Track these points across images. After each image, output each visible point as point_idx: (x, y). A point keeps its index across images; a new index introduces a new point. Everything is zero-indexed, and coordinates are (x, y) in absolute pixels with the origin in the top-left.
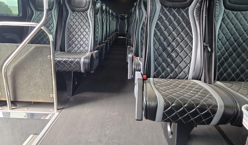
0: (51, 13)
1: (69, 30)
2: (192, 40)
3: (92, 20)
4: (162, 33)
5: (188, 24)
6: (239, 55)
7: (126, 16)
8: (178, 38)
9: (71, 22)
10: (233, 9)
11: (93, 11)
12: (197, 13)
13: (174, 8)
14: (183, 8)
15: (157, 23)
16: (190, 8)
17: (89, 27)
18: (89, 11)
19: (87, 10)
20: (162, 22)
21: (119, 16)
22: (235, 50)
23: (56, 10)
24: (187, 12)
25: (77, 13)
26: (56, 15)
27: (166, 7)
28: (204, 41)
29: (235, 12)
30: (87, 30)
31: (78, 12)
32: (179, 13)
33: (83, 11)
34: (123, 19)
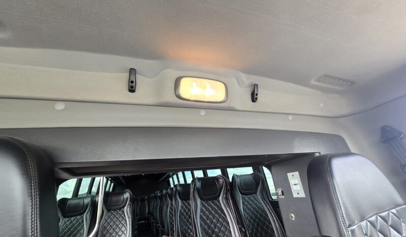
0: (82, 217)
1: (102, 232)
2: (229, 224)
3: (129, 216)
4: (206, 223)
5: (222, 211)
6: (262, 229)
7: (146, 197)
8: (218, 225)
9: (105, 223)
10: (246, 194)
11: (130, 208)
12: (225, 202)
13: (210, 200)
14: (216, 199)
15: (200, 215)
16: (220, 198)
17: (125, 225)
18: (126, 208)
19: (123, 207)
20: (204, 213)
21: (139, 198)
22: (258, 225)
23: (89, 212)
24: (219, 201)
25: (118, 211)
26: (88, 218)
27: (203, 200)
28: (238, 224)
29: (248, 196)
30: (123, 229)
31: (114, 210)
32: (214, 203)
33: (120, 209)
34: (143, 200)
